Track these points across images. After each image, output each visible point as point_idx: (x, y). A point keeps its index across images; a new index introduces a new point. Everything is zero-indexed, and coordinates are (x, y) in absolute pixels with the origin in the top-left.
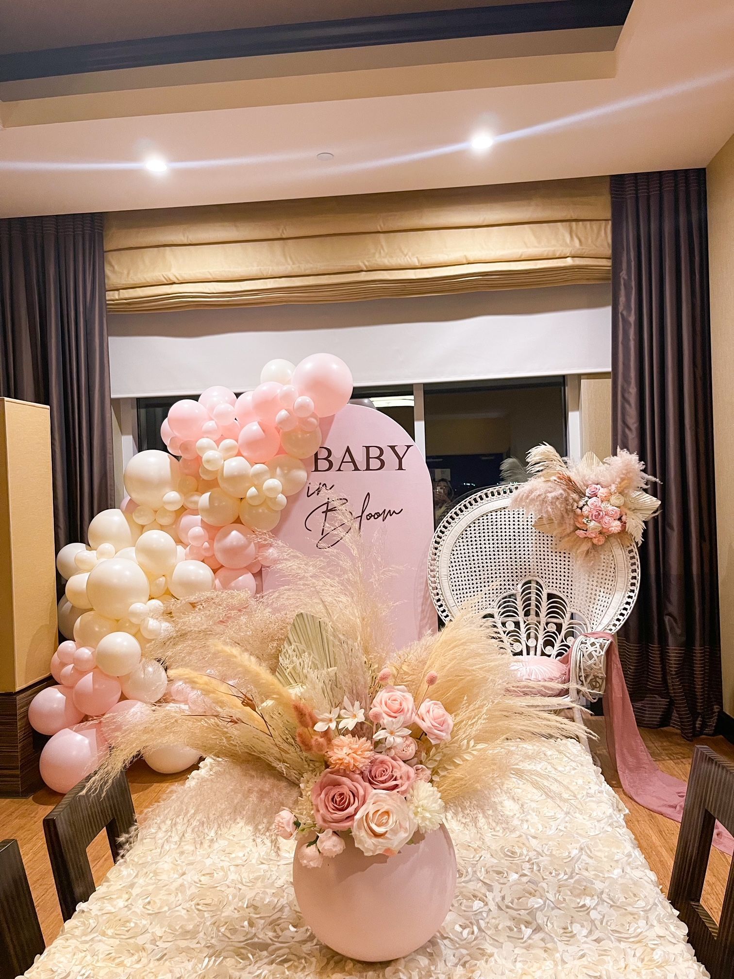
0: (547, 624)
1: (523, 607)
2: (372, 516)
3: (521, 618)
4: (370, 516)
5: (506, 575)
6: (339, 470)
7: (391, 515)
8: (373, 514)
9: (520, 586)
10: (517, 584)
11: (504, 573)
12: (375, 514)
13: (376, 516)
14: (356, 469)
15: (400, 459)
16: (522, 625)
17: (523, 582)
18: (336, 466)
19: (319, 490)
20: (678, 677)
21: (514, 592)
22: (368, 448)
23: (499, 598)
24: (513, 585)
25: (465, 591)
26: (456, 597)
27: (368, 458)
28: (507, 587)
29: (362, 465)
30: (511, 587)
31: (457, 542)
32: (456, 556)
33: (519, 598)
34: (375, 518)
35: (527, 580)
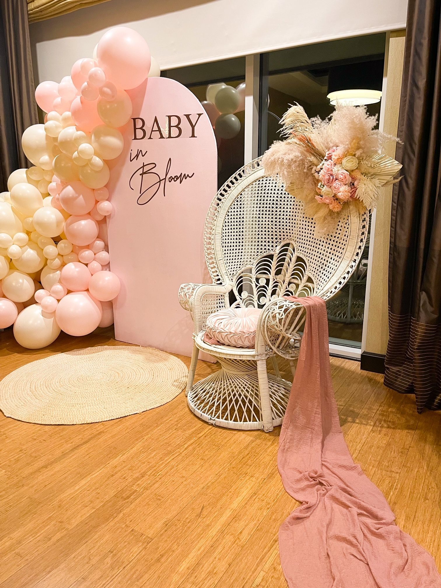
0: (290, 283)
1: (276, 266)
2: (172, 178)
3: (271, 277)
4: (171, 179)
5: (267, 236)
6: (150, 138)
7: (186, 178)
8: (173, 177)
9: (278, 248)
10: (276, 246)
11: (265, 235)
12: (175, 177)
13: (175, 179)
14: (162, 137)
15: (193, 127)
16: (271, 283)
17: (282, 244)
18: (147, 136)
19: (137, 156)
20: (419, 352)
21: (272, 253)
22: (169, 117)
23: (259, 257)
24: (272, 246)
25: (232, 248)
26: (224, 252)
27: (170, 127)
28: (267, 248)
29: (165, 133)
30: (271, 248)
31: (233, 205)
32: (230, 217)
33: (275, 258)
34: (175, 181)
35: (285, 242)
